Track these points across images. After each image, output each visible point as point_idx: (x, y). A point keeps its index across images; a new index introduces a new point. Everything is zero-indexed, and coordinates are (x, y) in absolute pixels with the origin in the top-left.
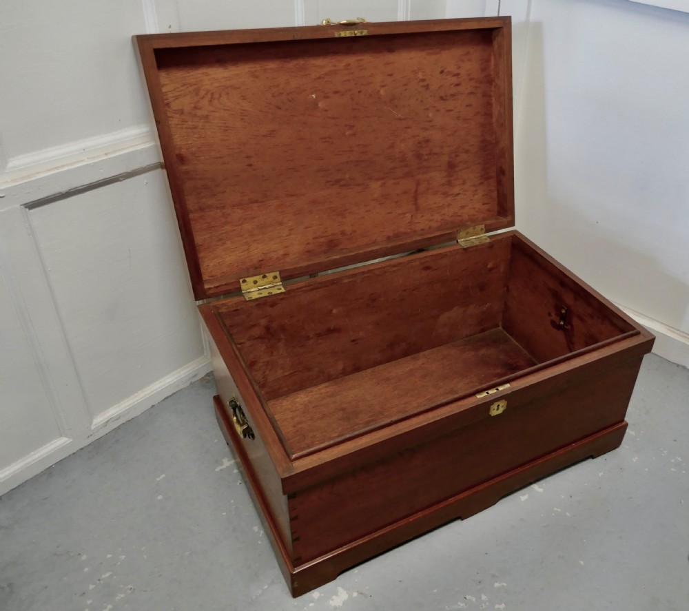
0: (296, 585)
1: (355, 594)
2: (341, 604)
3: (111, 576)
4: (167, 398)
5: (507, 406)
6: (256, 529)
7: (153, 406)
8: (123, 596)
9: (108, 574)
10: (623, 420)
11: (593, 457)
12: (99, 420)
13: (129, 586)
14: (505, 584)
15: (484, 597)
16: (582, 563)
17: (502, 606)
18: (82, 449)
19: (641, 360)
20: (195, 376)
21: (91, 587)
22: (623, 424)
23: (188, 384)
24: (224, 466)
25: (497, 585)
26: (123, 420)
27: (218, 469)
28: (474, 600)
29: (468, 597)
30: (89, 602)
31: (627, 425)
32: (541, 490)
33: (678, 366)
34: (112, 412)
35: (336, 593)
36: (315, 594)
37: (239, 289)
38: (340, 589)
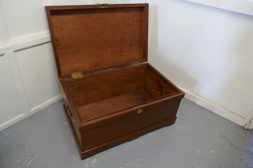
0: (82, 157)
1: (99, 160)
2: (95, 162)
3: (33, 152)
4: (51, 105)
5: (143, 111)
6: (73, 141)
7: (47, 107)
8: (36, 157)
9: (32, 151)
10: (175, 116)
11: (167, 126)
12: (32, 110)
13: (38, 155)
14: (140, 160)
15: (134, 163)
16: (162, 155)
17: (139, 166)
18: (28, 117)
19: (181, 100)
20: (59, 99)
21: (28, 154)
22: (176, 117)
23: (57, 101)
24: (65, 124)
25: (138, 160)
26: (39, 110)
27: (63, 125)
28: (131, 163)
29: (129, 163)
30: (27, 158)
31: (176, 118)
32: (151, 135)
33: (192, 102)
34: (36, 108)
35: (93, 160)
36: (88, 159)
37: (71, 76)
38: (95, 158)
